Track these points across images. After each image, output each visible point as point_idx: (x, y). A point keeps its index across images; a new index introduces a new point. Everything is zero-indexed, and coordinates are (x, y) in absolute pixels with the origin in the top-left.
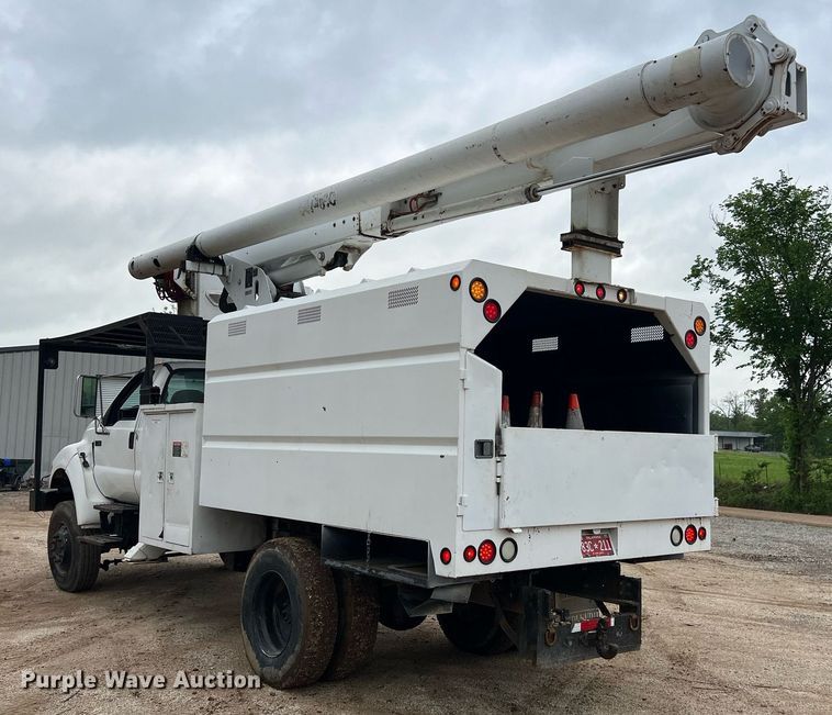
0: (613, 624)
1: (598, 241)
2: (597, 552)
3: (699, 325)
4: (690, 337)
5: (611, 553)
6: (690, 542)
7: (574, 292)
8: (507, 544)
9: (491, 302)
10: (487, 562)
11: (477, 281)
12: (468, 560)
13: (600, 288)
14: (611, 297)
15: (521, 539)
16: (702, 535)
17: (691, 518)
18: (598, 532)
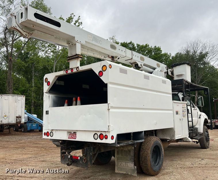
0: (79, 159)
1: (72, 57)
2: (72, 138)
3: (104, 68)
4: (101, 73)
5: (75, 139)
6: (101, 139)
7: (65, 73)
8: (52, 133)
9: (49, 82)
10: (48, 136)
11: (46, 78)
12: (45, 135)
13: (72, 69)
14: (75, 71)
15: (54, 132)
16: (106, 137)
17: (101, 131)
18: (73, 133)
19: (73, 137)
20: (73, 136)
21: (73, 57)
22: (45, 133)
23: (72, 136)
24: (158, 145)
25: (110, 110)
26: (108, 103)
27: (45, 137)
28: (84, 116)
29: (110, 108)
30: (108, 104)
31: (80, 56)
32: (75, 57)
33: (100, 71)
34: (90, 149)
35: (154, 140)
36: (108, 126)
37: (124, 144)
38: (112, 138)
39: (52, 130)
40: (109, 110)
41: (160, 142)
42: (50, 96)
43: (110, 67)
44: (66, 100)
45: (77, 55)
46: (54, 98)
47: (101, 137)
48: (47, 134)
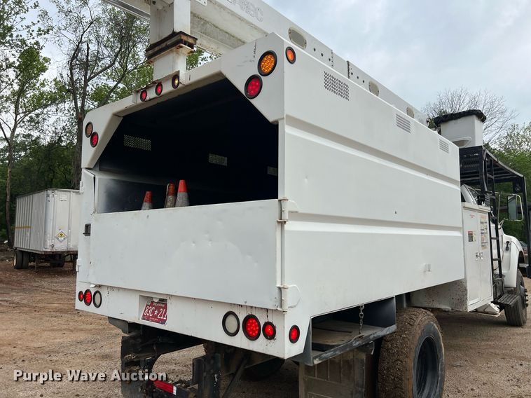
0: (175, 392)
2: (154, 318)
3: (268, 63)
4: (254, 84)
5: (163, 322)
6: (252, 337)
7: (139, 101)
8: (98, 295)
9: (95, 133)
10: (88, 304)
11: (89, 124)
12: (81, 300)
13: (159, 85)
14: (167, 88)
15: (104, 292)
16: (270, 332)
17: (252, 307)
18: (157, 301)
19: (156, 317)
20: (159, 312)
21: (163, 45)
22: (81, 293)
23: (153, 312)
24: (432, 336)
25: (285, 226)
26: (280, 197)
27: (80, 305)
28: (194, 245)
29: (286, 216)
30: (280, 201)
31: (184, 38)
32: (169, 43)
33: (253, 78)
34: (212, 362)
35: (423, 321)
36: (280, 288)
37: (335, 351)
38: (294, 334)
39: (100, 286)
40: (282, 223)
41: (436, 326)
42: (96, 177)
43: (290, 57)
44: (148, 193)
45: (174, 34)
46: (112, 185)
47: (252, 327)
48: (86, 297)
